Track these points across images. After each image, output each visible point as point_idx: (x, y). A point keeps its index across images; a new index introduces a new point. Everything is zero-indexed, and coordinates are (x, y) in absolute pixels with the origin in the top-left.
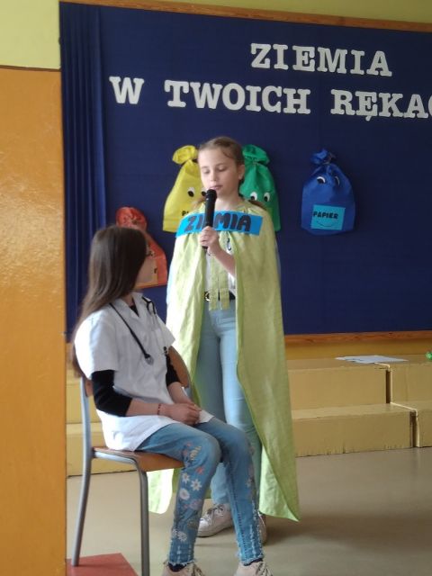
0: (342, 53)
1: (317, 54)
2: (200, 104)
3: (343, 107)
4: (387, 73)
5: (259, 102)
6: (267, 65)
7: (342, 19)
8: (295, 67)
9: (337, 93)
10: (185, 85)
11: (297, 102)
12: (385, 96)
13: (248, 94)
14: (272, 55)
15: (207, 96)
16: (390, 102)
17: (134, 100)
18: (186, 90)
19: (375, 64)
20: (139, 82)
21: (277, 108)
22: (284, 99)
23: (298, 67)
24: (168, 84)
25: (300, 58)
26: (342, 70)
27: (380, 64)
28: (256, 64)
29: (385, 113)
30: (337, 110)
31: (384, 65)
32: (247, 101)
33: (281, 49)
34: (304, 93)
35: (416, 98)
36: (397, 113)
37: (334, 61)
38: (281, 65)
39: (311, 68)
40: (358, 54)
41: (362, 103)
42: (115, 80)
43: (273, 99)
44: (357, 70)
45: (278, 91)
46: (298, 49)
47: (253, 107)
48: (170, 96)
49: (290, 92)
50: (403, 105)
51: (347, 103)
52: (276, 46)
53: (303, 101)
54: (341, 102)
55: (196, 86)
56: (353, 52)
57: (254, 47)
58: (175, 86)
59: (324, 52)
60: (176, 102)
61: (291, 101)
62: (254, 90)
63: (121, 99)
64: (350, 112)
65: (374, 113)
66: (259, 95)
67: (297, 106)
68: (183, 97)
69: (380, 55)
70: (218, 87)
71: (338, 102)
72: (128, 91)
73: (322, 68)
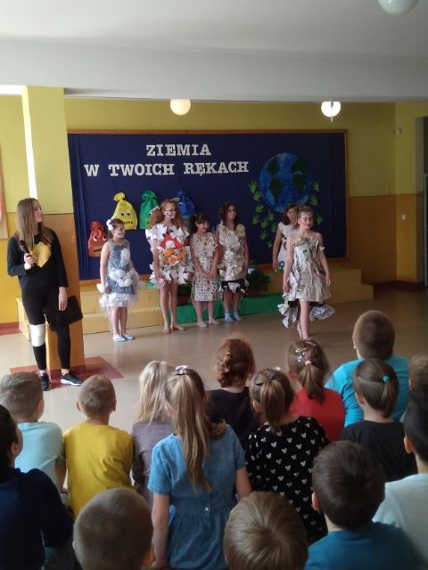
0: (188, 146)
1: (176, 148)
2: (125, 174)
3: (189, 171)
4: (209, 154)
5: (151, 171)
6: (154, 154)
7: (187, 131)
8: (167, 155)
9: (186, 164)
10: (117, 166)
11: (168, 170)
12: (208, 164)
13: (146, 168)
14: (156, 150)
15: (128, 170)
16: (210, 167)
17: (95, 174)
18: (118, 168)
19: (203, 150)
20: (97, 166)
21: (160, 173)
22: (162, 170)
23: (168, 154)
24: (110, 166)
25: (169, 150)
26: (188, 154)
27: (206, 151)
28: (149, 154)
29: (209, 172)
30: (187, 172)
31: (207, 150)
32: (146, 171)
33: (160, 146)
34: (171, 165)
35: (223, 164)
36: (214, 172)
37: (184, 150)
38: (160, 154)
39: (174, 154)
40: (195, 146)
41: (198, 168)
42: (86, 166)
43: (157, 169)
44: (195, 154)
45: (160, 165)
46: (168, 146)
47: (149, 173)
48: (111, 171)
49: (165, 166)
50: (217, 168)
51: (191, 169)
52: (158, 146)
53: (171, 169)
54: (188, 168)
55: (122, 166)
56: (193, 146)
57: (148, 146)
58: (113, 167)
59: (180, 146)
60: (114, 174)
61: (166, 170)
62: (149, 166)
63: (89, 174)
64: (193, 172)
65: (204, 172)
66: (151, 168)
67: (168, 172)
68: (117, 171)
69: (205, 146)
70: (132, 166)
71: (187, 168)
72: (92, 170)
73: (179, 154)
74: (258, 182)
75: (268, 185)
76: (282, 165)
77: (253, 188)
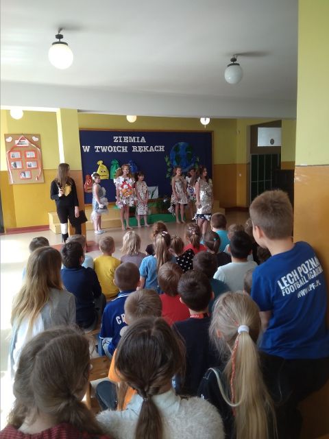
1: (129, 138)
2: (103, 151)
5: (116, 150)
6: (118, 141)
7: (134, 130)
9: (133, 147)
10: (99, 147)
12: (145, 147)
17: (88, 151)
20: (89, 147)
21: (120, 151)
23: (124, 141)
26: (135, 141)
28: (115, 141)
29: (145, 151)
30: (134, 151)
31: (144, 140)
32: (113, 150)
34: (126, 147)
35: (152, 147)
36: (148, 151)
38: (121, 141)
39: (127, 142)
41: (140, 149)
42: (84, 147)
44: (138, 141)
45: (120, 147)
46: (124, 137)
48: (96, 149)
51: (136, 149)
52: (119, 137)
53: (126, 149)
55: (102, 147)
56: (137, 137)
57: (114, 137)
61: (123, 149)
62: (115, 147)
65: (142, 151)
70: (106, 147)
72: (86, 149)
73: (130, 141)
74: (169, 156)
75: (174, 158)
76: (181, 148)
77: (167, 159)
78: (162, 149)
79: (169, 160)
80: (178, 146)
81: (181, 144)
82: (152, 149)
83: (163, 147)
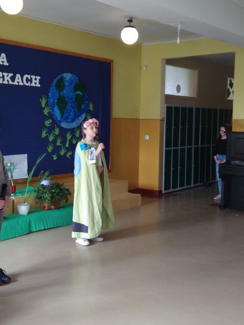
4: (6, 64)
12: (5, 74)
16: (8, 77)
27: (3, 60)
29: (6, 82)
35: (18, 76)
36: (11, 82)
50: (13, 79)
65: (2, 81)
69: (3, 55)
74: (48, 98)
75: (56, 101)
76: (67, 84)
77: (43, 102)
78: (36, 82)
79: (47, 104)
80: (62, 79)
81: (68, 76)
82: (19, 81)
83: (38, 78)
